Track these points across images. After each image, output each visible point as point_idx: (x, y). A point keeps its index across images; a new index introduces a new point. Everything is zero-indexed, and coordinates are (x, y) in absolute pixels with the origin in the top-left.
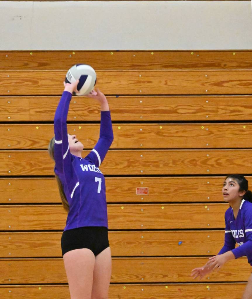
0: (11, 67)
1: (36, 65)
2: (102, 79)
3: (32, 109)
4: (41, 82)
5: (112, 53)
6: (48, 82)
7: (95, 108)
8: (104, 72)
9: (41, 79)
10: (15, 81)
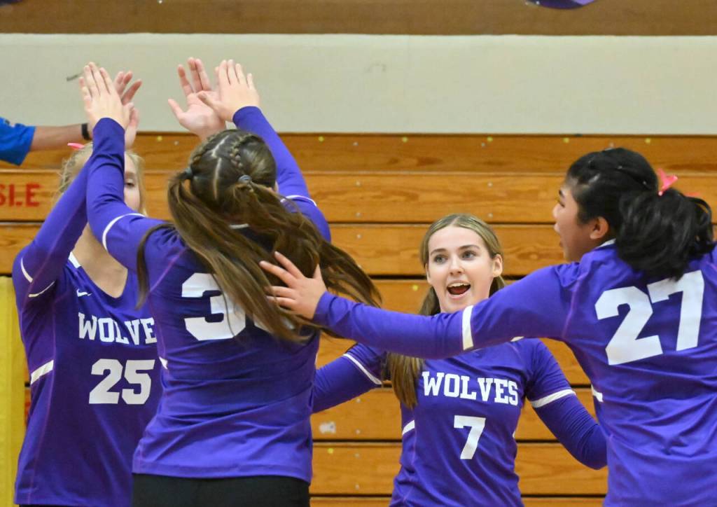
0: (365, 167)
1: (415, 161)
2: (546, 190)
3: (406, 249)
4: (424, 197)
5: (567, 140)
6: (437, 197)
7: (532, 249)
8: (550, 176)
9: (423, 191)
10: (373, 194)
